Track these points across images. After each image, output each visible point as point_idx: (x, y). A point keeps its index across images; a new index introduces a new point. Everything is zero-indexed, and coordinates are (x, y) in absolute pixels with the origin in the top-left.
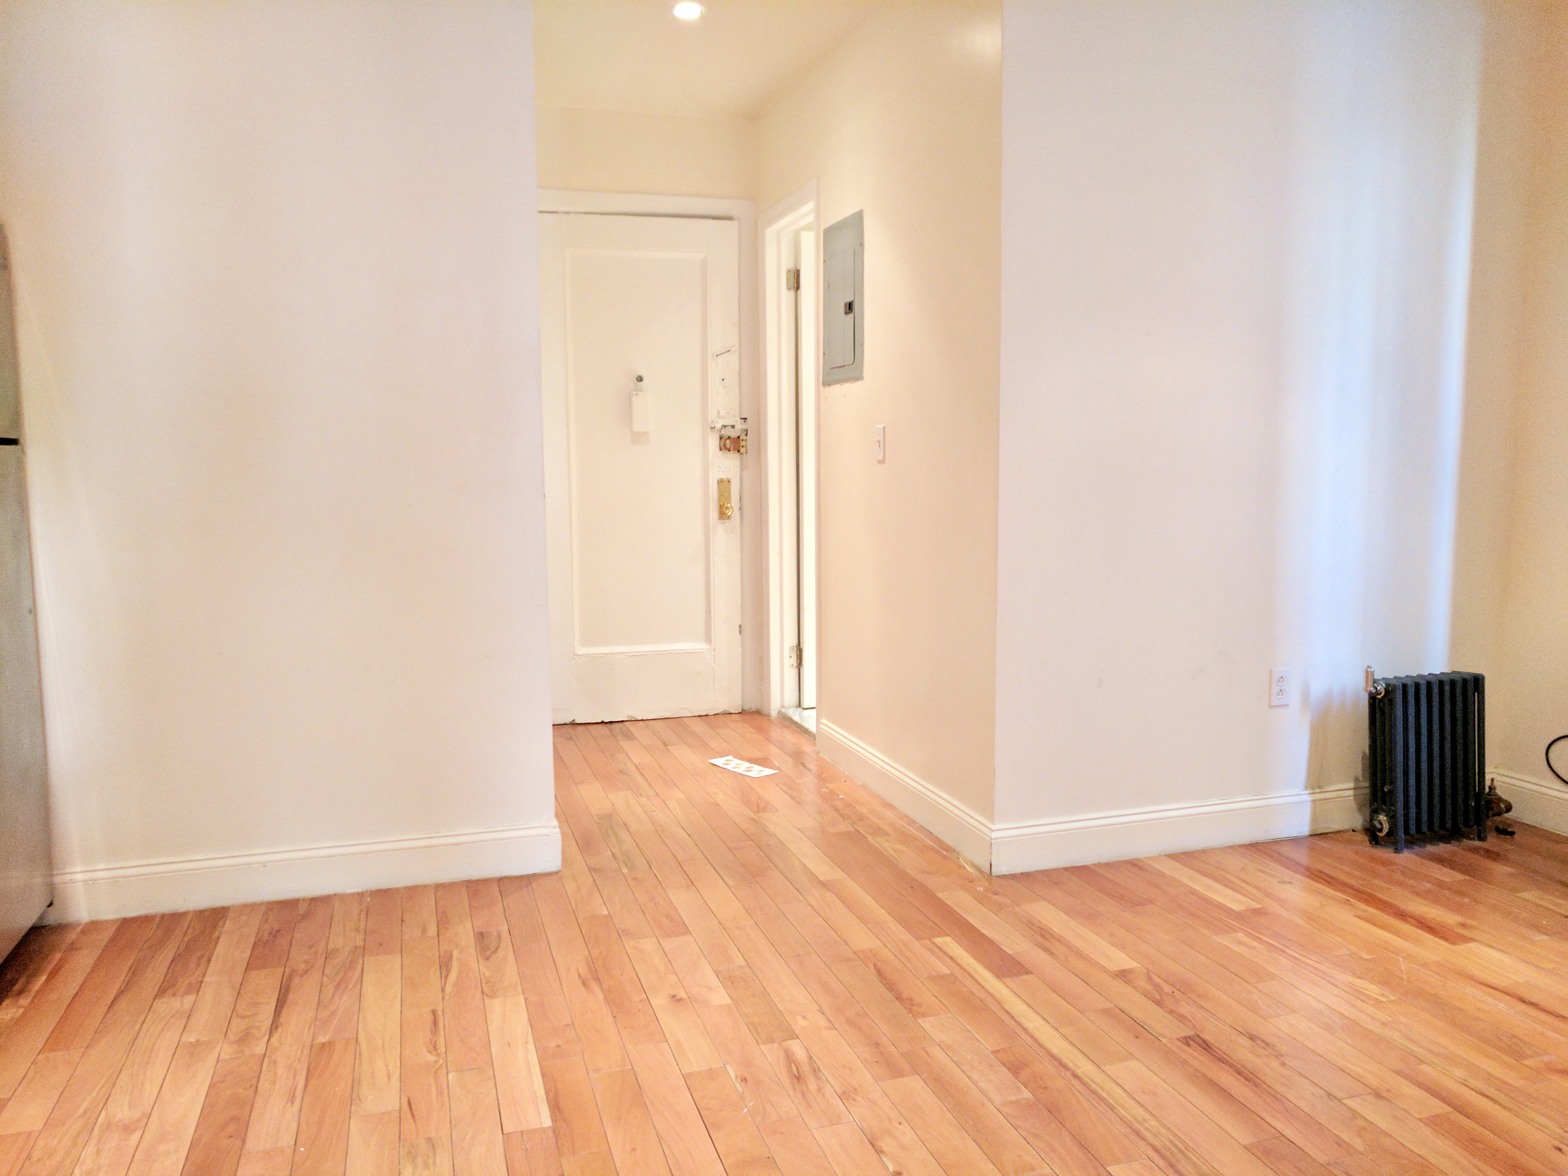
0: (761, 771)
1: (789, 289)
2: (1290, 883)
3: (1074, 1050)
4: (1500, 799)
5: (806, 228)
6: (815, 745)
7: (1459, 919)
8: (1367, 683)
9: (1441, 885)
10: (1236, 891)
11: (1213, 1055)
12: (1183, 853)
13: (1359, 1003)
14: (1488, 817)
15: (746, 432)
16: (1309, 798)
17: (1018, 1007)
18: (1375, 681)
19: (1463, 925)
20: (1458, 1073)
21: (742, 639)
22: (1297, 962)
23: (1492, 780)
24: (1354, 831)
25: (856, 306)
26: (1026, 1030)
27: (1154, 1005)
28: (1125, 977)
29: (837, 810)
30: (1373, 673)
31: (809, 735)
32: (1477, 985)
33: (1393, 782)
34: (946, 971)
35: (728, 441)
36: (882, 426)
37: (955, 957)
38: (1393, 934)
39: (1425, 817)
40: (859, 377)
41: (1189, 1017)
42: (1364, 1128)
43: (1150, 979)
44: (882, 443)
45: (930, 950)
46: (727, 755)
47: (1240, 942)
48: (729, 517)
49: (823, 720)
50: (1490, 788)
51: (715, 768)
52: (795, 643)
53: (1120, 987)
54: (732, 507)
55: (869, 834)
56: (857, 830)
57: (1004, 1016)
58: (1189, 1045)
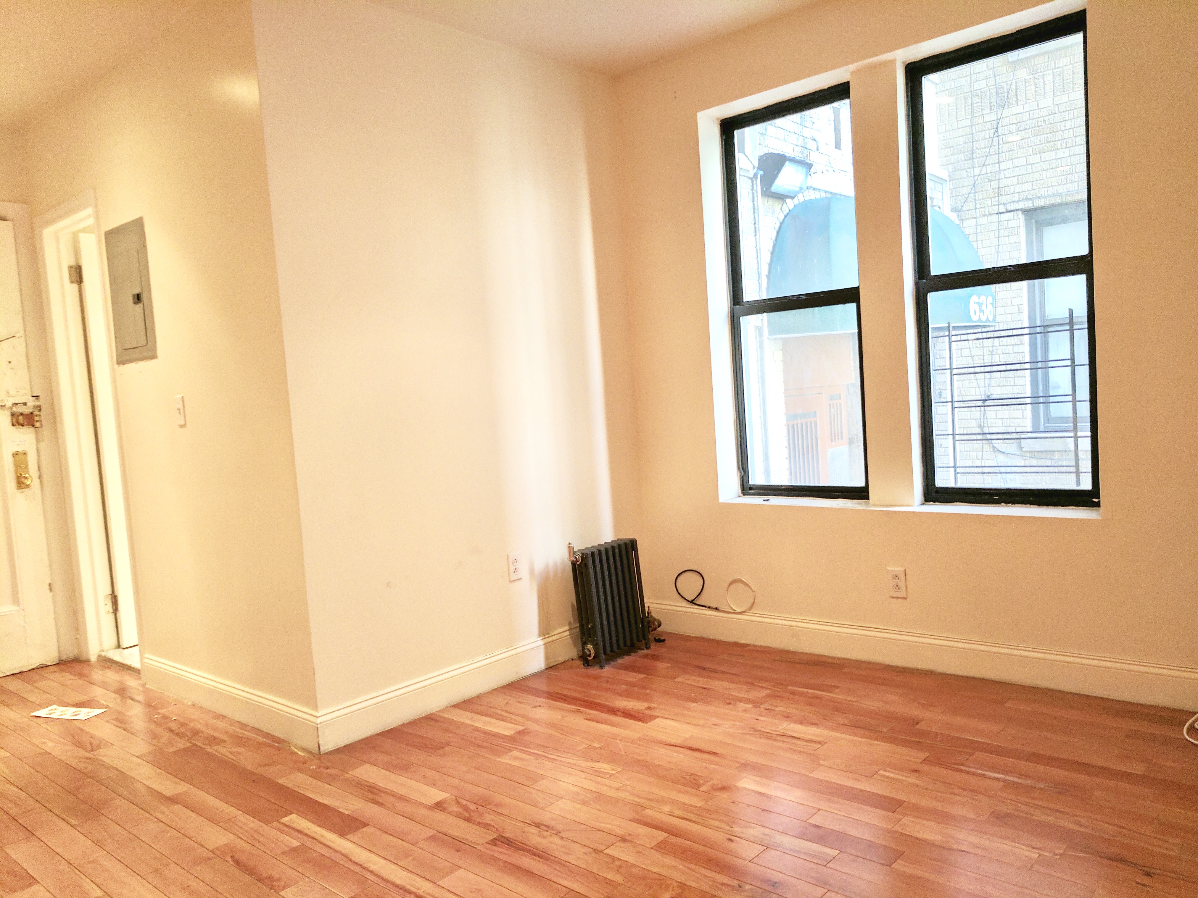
0: (89, 713)
1: (72, 282)
2: (540, 706)
3: (414, 877)
4: (655, 619)
5: (85, 230)
6: (140, 678)
7: (646, 705)
8: (570, 555)
9: (632, 684)
10: (504, 720)
11: (514, 847)
12: (464, 702)
13: (600, 779)
14: (649, 632)
15: (39, 408)
16: (542, 643)
17: (361, 855)
18: (574, 553)
19: (649, 708)
20: (667, 808)
21: (54, 596)
22: (555, 762)
23: (649, 607)
24: (572, 660)
25: (144, 297)
26: (372, 872)
27: (467, 823)
28: (440, 807)
29: (171, 731)
30: (573, 548)
31: (133, 671)
32: (665, 746)
33: (593, 621)
34: (295, 843)
35: (21, 418)
36: (181, 396)
37: (302, 830)
38: (609, 725)
39: (614, 639)
40: (154, 357)
41: (492, 824)
42: (620, 867)
43: (458, 803)
44: (182, 410)
45: (281, 831)
46: (51, 705)
47: (516, 758)
48: (28, 486)
49: (147, 655)
50: (648, 613)
51: (39, 719)
52: (109, 591)
53: (438, 816)
54: (30, 476)
55: (205, 745)
56: (194, 744)
57: (353, 867)
58: (496, 845)
